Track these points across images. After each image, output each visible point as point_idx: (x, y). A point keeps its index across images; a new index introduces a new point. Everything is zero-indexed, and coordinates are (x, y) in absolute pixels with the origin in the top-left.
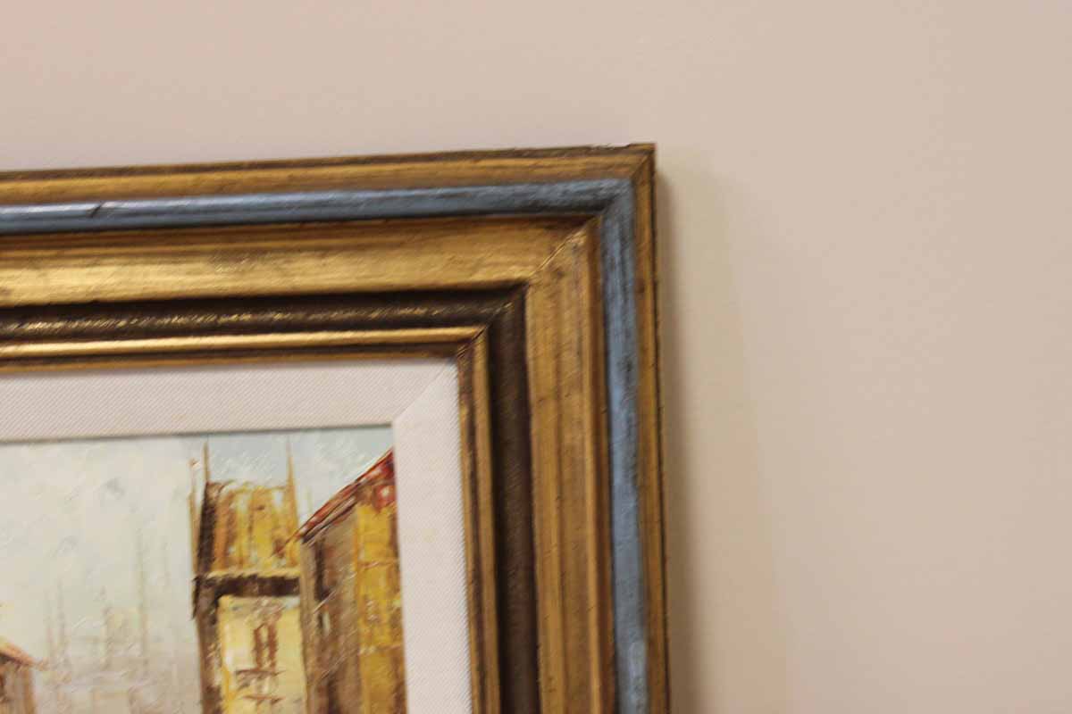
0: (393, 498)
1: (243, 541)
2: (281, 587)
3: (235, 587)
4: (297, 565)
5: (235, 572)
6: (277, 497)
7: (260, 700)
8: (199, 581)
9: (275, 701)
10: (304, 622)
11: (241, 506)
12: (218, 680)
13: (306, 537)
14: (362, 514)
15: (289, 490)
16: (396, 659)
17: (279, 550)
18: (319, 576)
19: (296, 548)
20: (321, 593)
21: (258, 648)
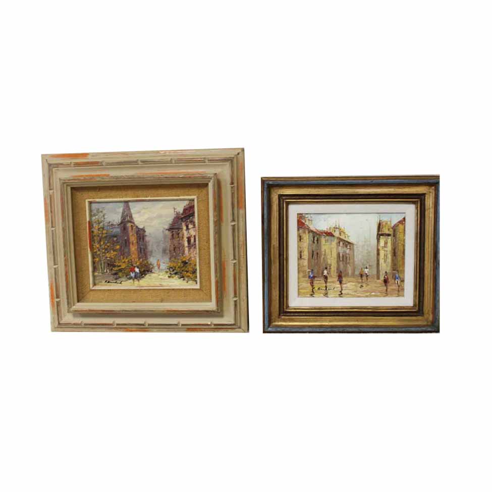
0: (405, 223)
1: (384, 228)
2: (389, 235)
3: (382, 235)
4: (391, 232)
5: (383, 233)
6: (389, 223)
7: (385, 251)
8: (378, 234)
9: (387, 251)
10: (391, 240)
11: (384, 224)
12: (379, 247)
13: (392, 228)
14: (400, 225)
15: (391, 221)
16: (404, 246)
17: (389, 230)
18: (394, 234)
19: (391, 230)
20: (394, 236)
21: (385, 243)
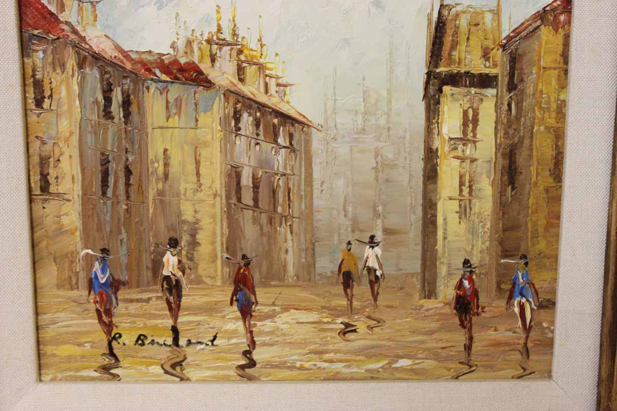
0: (569, 22)
1: (462, 47)
2: (485, 81)
3: (454, 80)
4: (498, 67)
5: (455, 69)
6: (488, 17)
7: (462, 159)
8: (429, 74)
9: (473, 161)
10: (497, 107)
11: (463, 22)
12: (437, 144)
13: (504, 47)
14: (545, 33)
15: (497, 13)
16: (559, 136)
17: (486, 55)
18: (512, 75)
19: (498, 54)
20: (512, 87)
21: (465, 124)
